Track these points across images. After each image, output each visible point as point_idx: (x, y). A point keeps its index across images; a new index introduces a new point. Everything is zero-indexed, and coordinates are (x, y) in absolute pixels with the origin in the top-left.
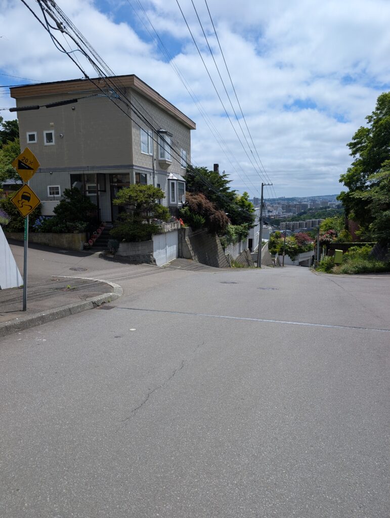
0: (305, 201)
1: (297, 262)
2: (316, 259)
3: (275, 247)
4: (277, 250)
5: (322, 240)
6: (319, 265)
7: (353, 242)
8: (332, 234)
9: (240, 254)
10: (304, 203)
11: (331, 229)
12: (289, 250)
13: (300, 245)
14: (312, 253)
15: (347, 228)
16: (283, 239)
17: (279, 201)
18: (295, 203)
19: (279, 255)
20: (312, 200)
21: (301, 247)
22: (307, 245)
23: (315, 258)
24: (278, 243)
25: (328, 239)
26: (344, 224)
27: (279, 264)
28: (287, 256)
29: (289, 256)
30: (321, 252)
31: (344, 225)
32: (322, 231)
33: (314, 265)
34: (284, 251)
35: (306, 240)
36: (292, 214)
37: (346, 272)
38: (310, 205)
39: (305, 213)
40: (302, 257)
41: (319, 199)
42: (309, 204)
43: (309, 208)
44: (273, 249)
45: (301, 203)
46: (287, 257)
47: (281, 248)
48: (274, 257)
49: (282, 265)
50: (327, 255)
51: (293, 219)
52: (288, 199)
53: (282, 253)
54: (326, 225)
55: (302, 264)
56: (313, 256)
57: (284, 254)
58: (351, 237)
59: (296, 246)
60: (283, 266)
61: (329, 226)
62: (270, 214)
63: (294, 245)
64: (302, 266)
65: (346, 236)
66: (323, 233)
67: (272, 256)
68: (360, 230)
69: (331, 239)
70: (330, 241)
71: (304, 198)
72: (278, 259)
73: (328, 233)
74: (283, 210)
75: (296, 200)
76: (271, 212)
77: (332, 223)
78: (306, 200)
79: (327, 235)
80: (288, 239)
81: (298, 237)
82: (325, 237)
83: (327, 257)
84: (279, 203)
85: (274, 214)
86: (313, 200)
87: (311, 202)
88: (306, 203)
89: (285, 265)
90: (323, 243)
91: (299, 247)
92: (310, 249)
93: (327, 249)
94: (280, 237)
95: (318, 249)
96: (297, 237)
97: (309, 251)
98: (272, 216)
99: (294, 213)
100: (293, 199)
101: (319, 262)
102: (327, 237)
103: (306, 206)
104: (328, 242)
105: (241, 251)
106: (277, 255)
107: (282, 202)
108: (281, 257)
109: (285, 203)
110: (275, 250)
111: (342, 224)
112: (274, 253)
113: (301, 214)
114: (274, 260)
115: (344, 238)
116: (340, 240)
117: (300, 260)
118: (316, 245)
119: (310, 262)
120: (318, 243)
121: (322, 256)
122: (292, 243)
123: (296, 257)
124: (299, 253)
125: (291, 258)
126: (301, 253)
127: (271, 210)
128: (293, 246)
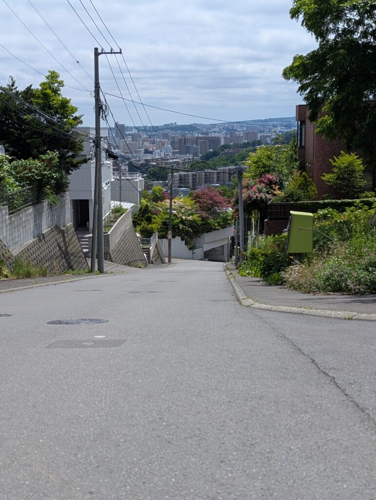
0: (215, 132)
1: (199, 252)
2: (239, 245)
3: (149, 220)
4: (154, 226)
5: (250, 197)
6: (245, 258)
7: (319, 199)
8: (270, 183)
9: (41, 237)
10: (213, 135)
11: (268, 172)
12: (181, 226)
13: (204, 214)
14: (230, 231)
15: (302, 168)
16: (167, 202)
17: (166, 131)
18: (196, 135)
19: (160, 237)
20: (227, 129)
21: (208, 218)
22: (219, 214)
23: (236, 241)
24: (156, 213)
25: (263, 195)
26: (296, 160)
27: (160, 260)
28: (178, 239)
29: (182, 239)
30: (248, 226)
31: (298, 163)
32: (248, 178)
33: (234, 258)
34: (171, 228)
35: (216, 203)
36: (191, 156)
37: (336, 286)
38: (225, 138)
39: (215, 154)
40: (209, 241)
41: (241, 127)
42: (222, 136)
43: (222, 144)
44: (144, 224)
45: (207, 134)
46: (178, 243)
47: (164, 223)
48: (148, 243)
49: (167, 260)
50: (261, 233)
51: (194, 166)
52: (184, 128)
53: (167, 233)
54: (256, 163)
55: (210, 256)
56: (233, 238)
57: (170, 236)
58: (313, 189)
59: (195, 217)
60: (170, 261)
61: (264, 166)
62: (149, 157)
63: (192, 214)
64: (210, 260)
65: (304, 186)
66: (252, 182)
67: (143, 242)
68: (333, 173)
69: (269, 196)
70: (268, 200)
71: (214, 126)
72: (156, 246)
73: (261, 182)
74: (174, 149)
75: (198, 129)
76: (151, 153)
77: (269, 158)
78: (217, 129)
79: (260, 187)
80: (178, 202)
81: (199, 197)
82: (255, 190)
83: (262, 239)
84: (165, 136)
85: (157, 157)
86: (230, 128)
87: (226, 134)
88: (216, 135)
89: (173, 260)
90: (252, 205)
91: (203, 219)
92: (225, 224)
93: (262, 219)
94: (162, 199)
95: (241, 221)
96: (197, 198)
97: (223, 227)
98: (153, 160)
99: (195, 155)
100: (192, 128)
101: (245, 250)
102: (260, 191)
103: (217, 140)
104: (263, 201)
105: (45, 230)
106: (155, 239)
107: (171, 134)
108: (165, 242)
109: (178, 135)
110: (150, 226)
111: (292, 159)
112: (147, 234)
113: (208, 157)
114: (148, 251)
115: (299, 192)
116: (291, 196)
117: (207, 248)
118: (237, 210)
119: (226, 251)
120: (240, 207)
121: (249, 237)
122: (187, 210)
123: (198, 241)
124: (203, 232)
125: (186, 244)
126: (208, 231)
127: (151, 150)
128: (190, 218)
